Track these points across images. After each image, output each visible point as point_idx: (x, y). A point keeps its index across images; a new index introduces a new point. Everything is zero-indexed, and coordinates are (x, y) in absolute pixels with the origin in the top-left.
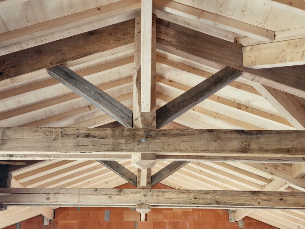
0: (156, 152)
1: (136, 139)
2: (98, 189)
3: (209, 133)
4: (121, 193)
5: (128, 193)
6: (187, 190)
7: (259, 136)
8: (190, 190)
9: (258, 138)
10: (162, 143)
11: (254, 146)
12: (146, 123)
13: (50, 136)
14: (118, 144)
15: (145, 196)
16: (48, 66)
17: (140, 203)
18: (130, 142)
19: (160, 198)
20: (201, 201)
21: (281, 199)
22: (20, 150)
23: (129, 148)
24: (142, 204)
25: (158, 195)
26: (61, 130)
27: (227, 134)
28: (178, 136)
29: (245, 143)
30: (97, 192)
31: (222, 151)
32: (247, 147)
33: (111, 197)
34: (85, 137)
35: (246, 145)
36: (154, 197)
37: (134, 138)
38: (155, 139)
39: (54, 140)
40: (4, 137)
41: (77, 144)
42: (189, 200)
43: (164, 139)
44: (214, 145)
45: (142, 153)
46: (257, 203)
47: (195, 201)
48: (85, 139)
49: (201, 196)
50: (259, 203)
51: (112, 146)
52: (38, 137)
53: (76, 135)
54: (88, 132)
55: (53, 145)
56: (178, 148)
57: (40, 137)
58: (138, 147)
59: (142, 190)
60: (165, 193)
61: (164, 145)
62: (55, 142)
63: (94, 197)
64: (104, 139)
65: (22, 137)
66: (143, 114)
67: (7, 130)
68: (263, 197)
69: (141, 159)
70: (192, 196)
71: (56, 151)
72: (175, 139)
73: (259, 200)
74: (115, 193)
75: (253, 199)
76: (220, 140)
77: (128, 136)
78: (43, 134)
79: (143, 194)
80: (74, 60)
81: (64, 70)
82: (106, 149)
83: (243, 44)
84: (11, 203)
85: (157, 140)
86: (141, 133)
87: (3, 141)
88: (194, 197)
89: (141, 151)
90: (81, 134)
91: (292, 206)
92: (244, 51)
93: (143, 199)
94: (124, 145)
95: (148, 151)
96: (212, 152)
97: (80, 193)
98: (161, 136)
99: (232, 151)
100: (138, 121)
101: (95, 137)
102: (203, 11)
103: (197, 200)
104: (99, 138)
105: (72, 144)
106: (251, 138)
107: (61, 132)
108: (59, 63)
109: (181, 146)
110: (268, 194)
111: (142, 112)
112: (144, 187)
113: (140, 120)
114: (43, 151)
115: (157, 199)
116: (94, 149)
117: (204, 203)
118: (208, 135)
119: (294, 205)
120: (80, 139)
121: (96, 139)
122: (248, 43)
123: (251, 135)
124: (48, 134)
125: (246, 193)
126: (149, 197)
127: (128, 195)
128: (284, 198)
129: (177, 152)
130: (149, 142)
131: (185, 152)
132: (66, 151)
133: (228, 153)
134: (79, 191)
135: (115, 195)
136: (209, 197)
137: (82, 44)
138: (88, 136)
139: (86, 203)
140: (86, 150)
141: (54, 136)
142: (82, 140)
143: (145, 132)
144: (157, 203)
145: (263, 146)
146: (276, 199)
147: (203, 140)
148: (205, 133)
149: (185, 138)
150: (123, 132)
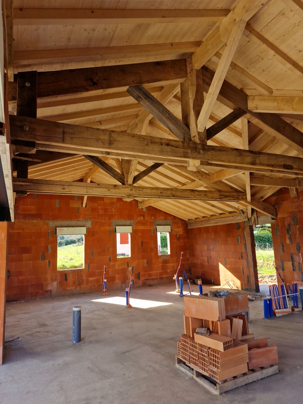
0: (209, 161)
1: (197, 151)
2: (100, 184)
3: (236, 151)
4: (116, 188)
5: (120, 187)
6: (156, 188)
7: (260, 155)
8: (158, 188)
9: (259, 157)
10: (212, 155)
11: (257, 161)
12: (202, 140)
13: (143, 142)
14: (187, 153)
15: (131, 190)
16: (131, 84)
17: (128, 195)
18: (194, 152)
19: (141, 192)
20: (165, 195)
21: (205, 195)
22: (124, 149)
23: (194, 156)
24: (129, 195)
25: (139, 190)
26: (150, 138)
27: (245, 153)
28: (220, 151)
29: (253, 159)
30: (99, 186)
31: (243, 163)
32: (255, 162)
33: (109, 190)
34: (166, 145)
35: (254, 160)
36: (137, 191)
37: (196, 149)
38: (208, 152)
39: (147, 145)
40: (111, 138)
41: (161, 150)
42: (157, 194)
43: (213, 152)
44: (239, 159)
45: (201, 161)
46: (193, 197)
47: (161, 194)
48: (166, 147)
49: (164, 192)
50: (194, 197)
51: (183, 154)
52: (135, 141)
53: (160, 143)
54: (168, 142)
55: (146, 149)
56: (221, 159)
57: (137, 141)
58: (198, 156)
59: (129, 186)
60: (144, 189)
61: (213, 156)
62: (147, 147)
63: (98, 189)
64: (178, 148)
65: (124, 140)
66: (199, 133)
67: (112, 133)
68: (197, 193)
69: (201, 164)
70: (159, 191)
71: (149, 153)
72: (218, 153)
73: (195, 195)
74: (112, 188)
75: (191, 194)
76: (242, 156)
77: (192, 148)
78: (138, 140)
79: (130, 189)
80: (149, 83)
81: (143, 90)
82: (180, 156)
83: (248, 94)
84: (34, 190)
85: (209, 153)
86: (200, 147)
87: (111, 141)
88: (160, 192)
89: (200, 159)
90: (163, 143)
91: (210, 199)
92: (249, 99)
93: (130, 192)
94: (190, 154)
95: (205, 159)
96: (238, 163)
97: (88, 186)
98: (211, 150)
99: (248, 164)
100: (196, 137)
101: (172, 146)
102: (236, 64)
103: (162, 194)
104: (175, 147)
105: (158, 150)
106: (256, 156)
107: (151, 140)
108: (138, 83)
109: (222, 158)
110: (199, 192)
111: (198, 132)
112: (130, 184)
113: (197, 137)
114: (140, 153)
115: (139, 193)
116: (173, 155)
117: (166, 196)
118: (235, 152)
119: (212, 198)
120: (163, 146)
121: (173, 148)
122: (252, 94)
123: (256, 154)
124: (142, 140)
125: (188, 190)
126: (134, 191)
127: (121, 189)
128: (207, 194)
129: (220, 161)
130: (204, 153)
131: (224, 162)
132: (155, 154)
133: (245, 164)
134: (87, 185)
135: (112, 189)
136: (169, 192)
137: (153, 71)
138: (168, 145)
139: (93, 193)
140: (168, 155)
141: (146, 142)
142: (164, 147)
143: (202, 146)
144: (139, 195)
145: (262, 162)
146: (203, 194)
147: (233, 155)
148: (234, 151)
149: (224, 153)
150: (189, 145)
